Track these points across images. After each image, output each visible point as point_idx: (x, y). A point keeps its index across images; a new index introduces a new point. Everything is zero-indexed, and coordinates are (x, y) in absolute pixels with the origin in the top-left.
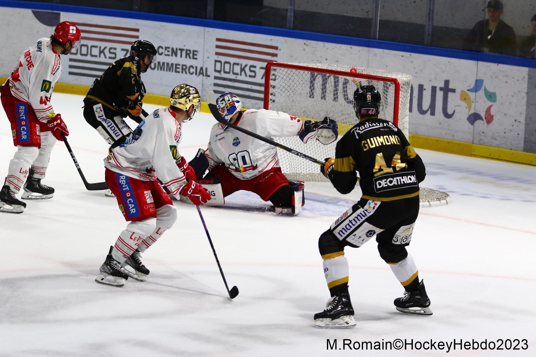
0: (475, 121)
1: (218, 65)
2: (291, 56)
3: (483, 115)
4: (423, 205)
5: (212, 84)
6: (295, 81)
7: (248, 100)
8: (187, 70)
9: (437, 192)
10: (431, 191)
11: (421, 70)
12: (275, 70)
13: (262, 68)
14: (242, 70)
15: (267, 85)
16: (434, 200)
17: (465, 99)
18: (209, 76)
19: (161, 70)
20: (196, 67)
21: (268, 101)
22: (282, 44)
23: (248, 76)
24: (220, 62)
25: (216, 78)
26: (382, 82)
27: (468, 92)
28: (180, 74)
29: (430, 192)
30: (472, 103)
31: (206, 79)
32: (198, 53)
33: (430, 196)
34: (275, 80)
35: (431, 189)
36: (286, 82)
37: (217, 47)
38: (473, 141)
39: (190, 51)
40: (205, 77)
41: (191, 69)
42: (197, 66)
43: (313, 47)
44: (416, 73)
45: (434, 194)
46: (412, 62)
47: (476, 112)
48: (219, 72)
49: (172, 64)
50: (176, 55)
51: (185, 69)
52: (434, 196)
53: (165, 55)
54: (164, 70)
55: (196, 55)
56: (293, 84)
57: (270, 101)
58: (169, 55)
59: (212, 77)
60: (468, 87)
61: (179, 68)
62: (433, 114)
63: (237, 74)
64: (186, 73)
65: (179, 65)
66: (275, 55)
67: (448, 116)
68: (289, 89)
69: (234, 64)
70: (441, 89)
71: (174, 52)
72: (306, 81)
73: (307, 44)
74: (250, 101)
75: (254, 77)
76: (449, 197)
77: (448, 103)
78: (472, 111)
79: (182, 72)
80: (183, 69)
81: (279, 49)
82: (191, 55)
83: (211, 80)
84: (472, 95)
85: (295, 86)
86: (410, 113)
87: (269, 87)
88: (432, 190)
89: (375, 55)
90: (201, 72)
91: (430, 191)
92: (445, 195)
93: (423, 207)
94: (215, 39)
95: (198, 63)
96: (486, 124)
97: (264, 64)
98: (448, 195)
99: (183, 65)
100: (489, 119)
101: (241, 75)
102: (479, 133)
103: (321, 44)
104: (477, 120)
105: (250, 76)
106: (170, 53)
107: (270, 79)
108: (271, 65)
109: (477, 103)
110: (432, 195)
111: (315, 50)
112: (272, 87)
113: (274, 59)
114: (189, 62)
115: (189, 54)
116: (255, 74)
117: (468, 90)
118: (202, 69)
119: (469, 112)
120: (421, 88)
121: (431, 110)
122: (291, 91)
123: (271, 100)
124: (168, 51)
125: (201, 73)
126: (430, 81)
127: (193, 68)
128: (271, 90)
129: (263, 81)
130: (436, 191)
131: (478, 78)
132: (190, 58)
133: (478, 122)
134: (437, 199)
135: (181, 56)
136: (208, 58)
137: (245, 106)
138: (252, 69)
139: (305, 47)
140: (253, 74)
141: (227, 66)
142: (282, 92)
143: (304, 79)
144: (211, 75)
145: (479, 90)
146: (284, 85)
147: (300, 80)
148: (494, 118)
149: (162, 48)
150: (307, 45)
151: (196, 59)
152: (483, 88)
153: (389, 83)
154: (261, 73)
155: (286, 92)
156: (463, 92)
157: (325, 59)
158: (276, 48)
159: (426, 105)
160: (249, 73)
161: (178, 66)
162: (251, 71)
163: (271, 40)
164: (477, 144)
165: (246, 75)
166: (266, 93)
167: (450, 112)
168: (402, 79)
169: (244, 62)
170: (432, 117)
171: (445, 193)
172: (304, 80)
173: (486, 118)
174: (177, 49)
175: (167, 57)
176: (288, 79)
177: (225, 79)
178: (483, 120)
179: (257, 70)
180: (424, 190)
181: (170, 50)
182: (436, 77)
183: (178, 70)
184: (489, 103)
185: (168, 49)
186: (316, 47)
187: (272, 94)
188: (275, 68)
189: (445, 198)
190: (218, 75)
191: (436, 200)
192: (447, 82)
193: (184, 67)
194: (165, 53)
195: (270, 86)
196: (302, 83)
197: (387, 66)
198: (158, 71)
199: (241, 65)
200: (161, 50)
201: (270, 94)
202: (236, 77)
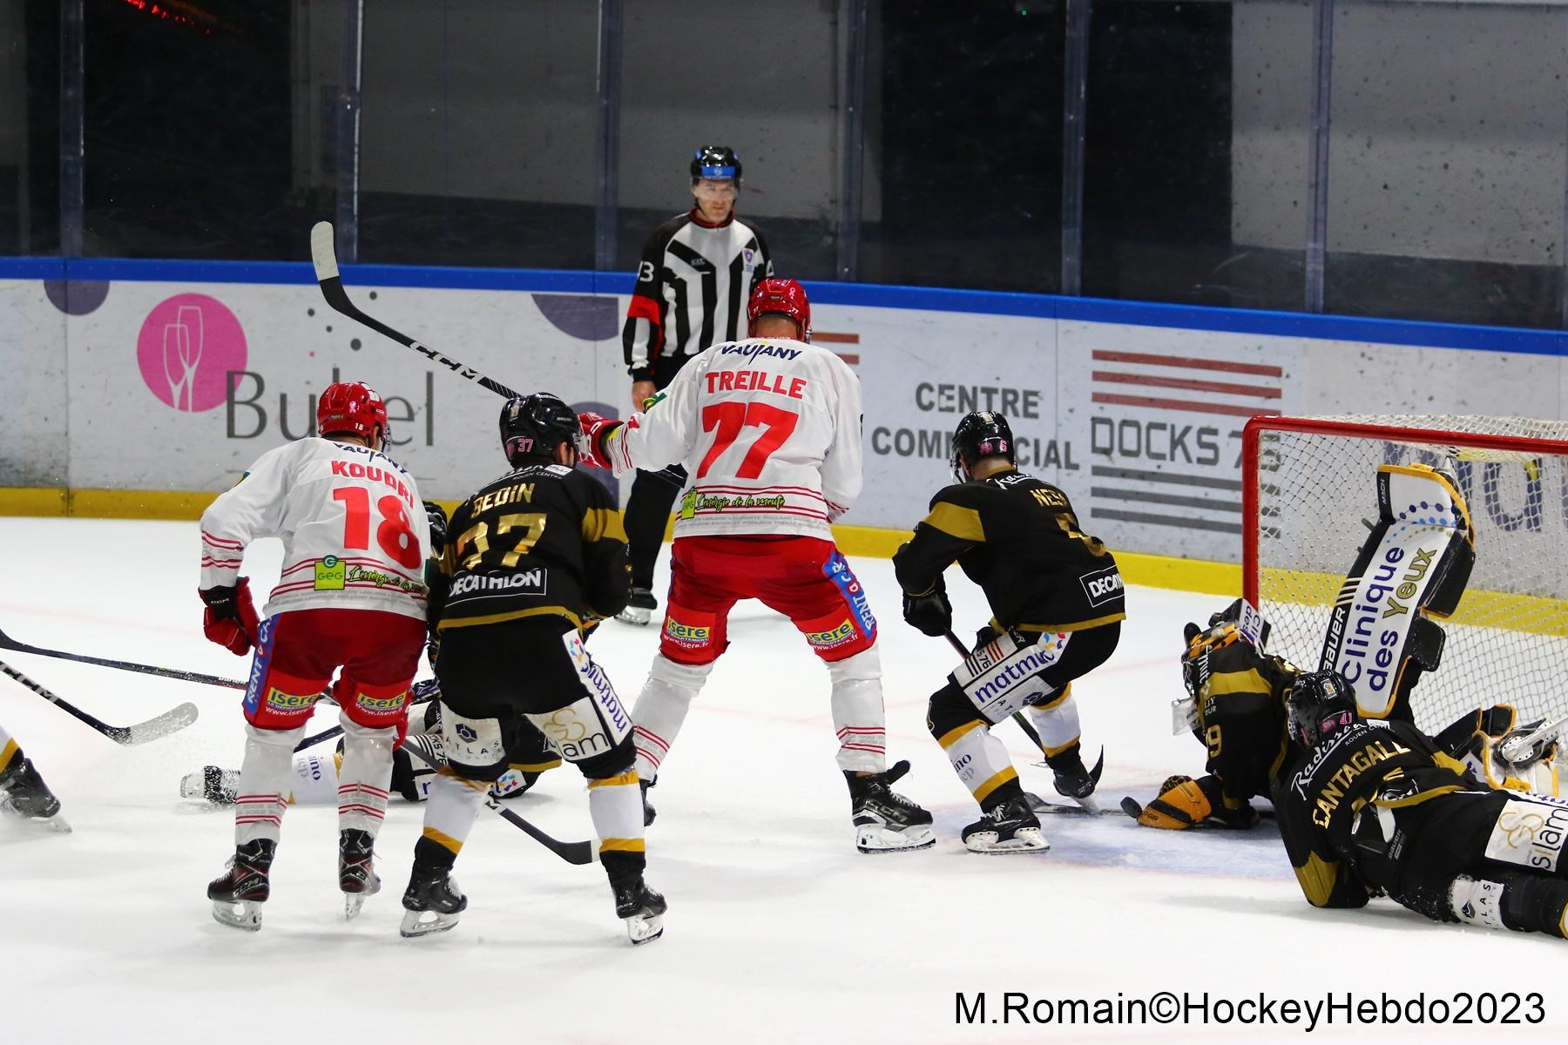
1: (1103, 430)
2: (1323, 395)
5: (1085, 491)
6: (1336, 466)
7: (1197, 533)
12: (1271, 437)
13: (1234, 434)
14: (1177, 442)
15: (1249, 485)
18: (1076, 467)
19: (930, 455)
20: (1037, 443)
21: (1257, 533)
22: (1295, 357)
23: (1194, 460)
24: (1108, 421)
25: (1097, 471)
31: (1069, 475)
32: (1041, 398)
34: (1274, 469)
36: (1306, 471)
37: (1098, 376)
39: (1014, 393)
40: (1064, 471)
42: (1037, 437)
43: (1388, 363)
48: (1107, 452)
53: (941, 410)
54: (939, 455)
55: (1035, 404)
56: (1330, 474)
57: (1262, 533)
58: (951, 410)
59: (1086, 469)
63: (1161, 457)
66: (1274, 394)
68: (1318, 490)
69: (1151, 426)
71: (968, 400)
73: (1368, 354)
74: (1203, 537)
75: (1213, 462)
81: (1284, 374)
82: (1020, 405)
83: (1085, 479)
85: (1338, 481)
87: (1256, 491)
90: (1053, 455)
94: (1090, 355)
95: (1040, 430)
97: (1240, 423)
101: (1172, 458)
103: (1411, 351)
105: (1200, 461)
106: (955, 403)
107: (1260, 468)
108: (1263, 426)
111: (1394, 373)
112: (1266, 489)
113: (1271, 404)
115: (1013, 404)
116: (1217, 454)
118: (1053, 445)
122: (1325, 497)
123: (1265, 529)
124: (950, 398)
125: (1052, 459)
127: (1027, 444)
128: (1264, 500)
129: (1237, 475)
132: (1016, 414)
136: (1071, 411)
137: (1188, 554)
138: (1206, 438)
139: (1364, 363)
140: (1209, 454)
141: (1130, 433)
142: (1296, 502)
144: (1081, 464)
146: (1301, 480)
147: (1351, 463)
149: (931, 389)
150: (1370, 359)
151: (1035, 416)
154: (1233, 449)
155: (1311, 499)
157: (1428, 397)
158: (1276, 372)
160: (1195, 452)
162: (1203, 445)
163: (1260, 348)
165: (1189, 460)
166: (1250, 508)
169: (1179, 419)
174: (975, 389)
175: (946, 415)
176: (1314, 462)
177: (1124, 474)
179: (1221, 440)
181: (955, 393)
185: (948, 392)
186: (1396, 363)
187: (1265, 511)
188: (1271, 432)
190: (1102, 461)
194: (939, 403)
195: (1259, 487)
196: (1357, 471)
198: (921, 460)
199: (1173, 427)
200: (926, 397)
201: (1260, 510)
202: (1159, 467)
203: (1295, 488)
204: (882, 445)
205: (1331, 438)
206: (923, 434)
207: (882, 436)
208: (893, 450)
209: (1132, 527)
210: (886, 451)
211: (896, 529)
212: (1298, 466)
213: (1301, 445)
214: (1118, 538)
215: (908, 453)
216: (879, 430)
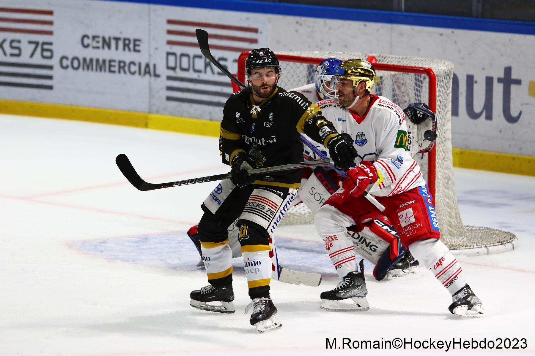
1: (172, 58)
2: (278, 42)
4: (478, 253)
5: (163, 88)
7: (217, 109)
8: (126, 68)
9: (498, 233)
10: (489, 231)
11: (469, 54)
13: (235, 61)
14: (207, 64)
16: (495, 244)
18: (159, 76)
19: (88, 69)
20: (140, 65)
22: (264, 24)
23: (216, 73)
24: (174, 54)
25: (169, 78)
26: (412, 74)
28: (116, 75)
29: (487, 232)
31: (155, 80)
32: (141, 42)
33: (487, 238)
35: (489, 228)
37: (170, 32)
39: (129, 40)
40: (153, 78)
41: (132, 66)
42: (140, 61)
43: (309, 27)
44: (463, 58)
45: (493, 236)
46: (456, 42)
48: (174, 69)
49: (104, 61)
50: (109, 47)
51: (123, 67)
52: (494, 238)
53: (94, 48)
55: (138, 45)
58: (98, 48)
59: (163, 77)
61: (114, 66)
62: (489, 117)
63: (200, 71)
64: (125, 72)
65: (114, 61)
66: (254, 41)
67: (512, 120)
69: (195, 56)
70: (500, 80)
71: (106, 43)
73: (300, 22)
76: (516, 239)
77: (512, 101)
79: (119, 72)
80: (120, 67)
81: (259, 32)
82: (131, 46)
83: (163, 82)
86: (455, 118)
88: (491, 229)
89: (401, 34)
91: (487, 230)
92: (509, 237)
93: (478, 255)
94: (165, 21)
95: (142, 58)
97: (237, 55)
98: (514, 237)
99: (120, 62)
101: (205, 72)
105: (219, 73)
106: (100, 45)
110: (491, 238)
111: (312, 31)
113: (251, 46)
114: (128, 56)
115: (128, 45)
118: (147, 66)
120: (470, 80)
121: (486, 113)
124: (98, 42)
125: (147, 71)
126: (483, 69)
127: (135, 64)
130: (497, 230)
132: (129, 50)
134: (498, 242)
135: (117, 48)
136: (156, 49)
137: (213, 118)
138: (222, 62)
139: (298, 27)
141: (185, 60)
144: (161, 75)
149: (88, 37)
150: (301, 25)
151: (139, 51)
153: (423, 75)
154: (234, 68)
156: (531, 82)
157: (328, 43)
158: (255, 31)
159: (479, 105)
161: (113, 63)
163: (246, 19)
165: (213, 72)
167: (514, 113)
168: (438, 69)
170: (489, 122)
171: (509, 233)
174: (109, 38)
175: (96, 51)
177: (182, 79)
179: (228, 64)
180: (479, 229)
181: (100, 40)
182: (491, 64)
183: (113, 69)
185: (97, 39)
186: (313, 27)
189: (511, 240)
190: (171, 73)
191: (497, 244)
192: (508, 70)
193: (122, 64)
194: (92, 44)
197: (419, 50)
198: (84, 72)
200: (86, 41)
202: (199, 76)
204: (64, 65)
206: (85, 60)
207: (64, 60)
208: (70, 67)
209: (186, 105)
210: (67, 67)
214: (179, 111)
215: (77, 68)
216: (63, 58)
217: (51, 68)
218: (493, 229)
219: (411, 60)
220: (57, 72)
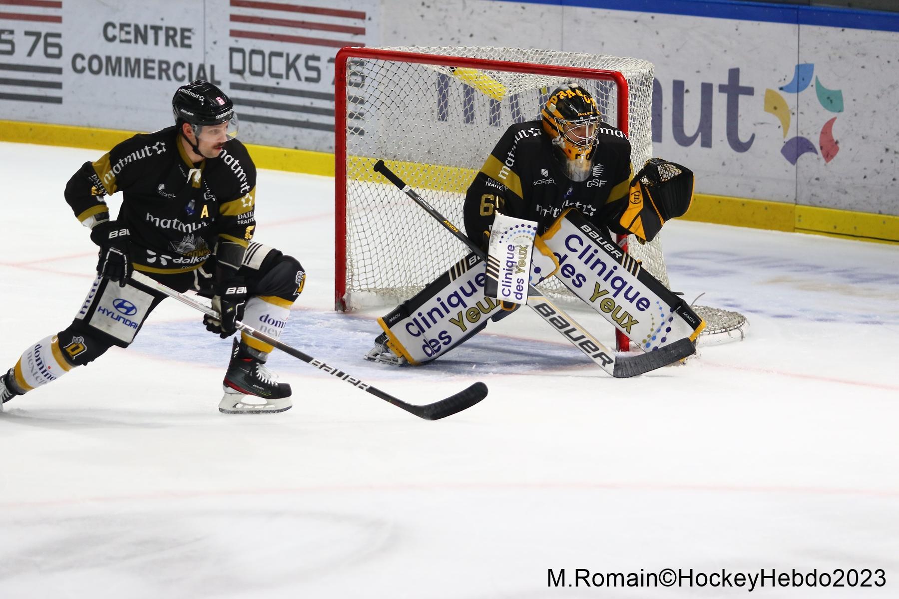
0: (798, 156)
1: (237, 57)
2: (395, 32)
3: (815, 140)
6: (402, 84)
7: (306, 131)
8: (171, 72)
9: (719, 314)
10: (707, 312)
11: (677, 50)
12: (356, 63)
13: (330, 61)
14: (291, 66)
15: (340, 97)
16: (716, 332)
17: (775, 108)
19: (114, 74)
20: (190, 65)
21: (345, 132)
22: (374, 5)
23: (303, 79)
24: (241, 51)
25: (233, 86)
27: (782, 93)
28: (156, 81)
29: (703, 313)
30: (791, 115)
32: (194, 33)
34: (357, 85)
35: (707, 307)
36: (381, 88)
37: (234, 18)
38: (796, 199)
39: (174, 30)
41: (179, 68)
42: (190, 61)
43: (441, 10)
44: (667, 56)
46: (657, 33)
47: (800, 135)
48: (240, 73)
49: (138, 61)
50: (145, 41)
51: (166, 71)
52: (715, 322)
53: (122, 41)
54: (120, 74)
55: (188, 38)
56: (397, 90)
57: (349, 131)
58: (128, 41)
59: (225, 85)
60: (780, 81)
61: (153, 69)
62: (707, 143)
63: (279, 76)
64: (169, 78)
65: (153, 61)
66: (360, 31)
67: (740, 147)
68: (388, 102)
69: (272, 54)
70: (722, 88)
71: (141, 35)
72: (426, 83)
73: (427, 3)
74: (310, 134)
75: (317, 80)
76: (746, 323)
77: (740, 119)
78: (792, 135)
79: (160, 78)
80: (161, 70)
81: (367, 17)
82: (178, 39)
84: (790, 99)
85: (403, 95)
86: (657, 144)
87: (345, 101)
89: (576, 20)
90: (202, 75)
92: (737, 319)
94: (228, 3)
95: (193, 56)
96: (823, 161)
97: (334, 52)
98: (743, 319)
99: (161, 62)
100: (830, 149)
101: (288, 77)
102: (809, 181)
104: (803, 152)
105: (307, 79)
106: (132, 37)
108: (350, 54)
109: (800, 115)
111: (446, 17)
112: (352, 100)
113: (357, 39)
114: (173, 54)
115: (173, 37)
116: (319, 74)
117: (781, 89)
118: (202, 68)
119: (785, 136)
120: (679, 87)
121: (702, 136)
122: (393, 106)
123: (350, 128)
124: (128, 33)
126: (698, 72)
127: (183, 66)
128: (350, 107)
129: (332, 90)
130: (718, 310)
131: (801, 62)
132: (175, 45)
133: (806, 158)
134: (721, 328)
135: (156, 43)
136: (215, 43)
137: (299, 146)
138: (312, 63)
139: (424, 10)
140: (314, 74)
141: (257, 59)
142: (374, 109)
143: (421, 79)
144: (222, 81)
145: (806, 86)
146: (377, 94)
147: (412, 83)
148: (840, 145)
149: (114, 26)
150: (429, 7)
151: (189, 46)
152: (813, 82)
154: (329, 73)
155: (383, 108)
156: (769, 91)
157: (469, 34)
158: (362, 16)
159: (691, 125)
160: (304, 73)
161: (150, 65)
162: (309, 68)
164: (804, 205)
165: (299, 78)
166: (340, 113)
167: (743, 137)
168: (631, 72)
169: (292, 49)
170: (706, 150)
171: (737, 314)
172: (421, 82)
173: (821, 148)
174: (145, 27)
175: (125, 45)
176: (386, 81)
177: (253, 88)
178: (816, 152)
179: (322, 65)
181: (132, 29)
182: (710, 64)
183: (150, 73)
184: (828, 115)
185: (127, 29)
186: (447, 10)
187: (351, 115)
188: (356, 59)
189: (739, 325)
190: (237, 79)
191: (720, 331)
192: (734, 74)
193: (164, 66)
194: (120, 36)
195: (347, 99)
196: (416, 88)
198: (107, 77)
199: (288, 55)
200: (111, 32)
201: (347, 115)
202: (278, 83)
203: (372, 100)
204: (79, 67)
205: (398, 63)
206: (109, 59)
207: (79, 60)
208: (87, 71)
209: (259, 126)
210: (82, 70)
211: (89, 126)
212: (375, 84)
213: (376, 69)
214: (249, 134)
215: (98, 72)
216: (76, 56)
217: (59, 71)
218: (712, 309)
219: (597, 61)
220: (68, 77)
